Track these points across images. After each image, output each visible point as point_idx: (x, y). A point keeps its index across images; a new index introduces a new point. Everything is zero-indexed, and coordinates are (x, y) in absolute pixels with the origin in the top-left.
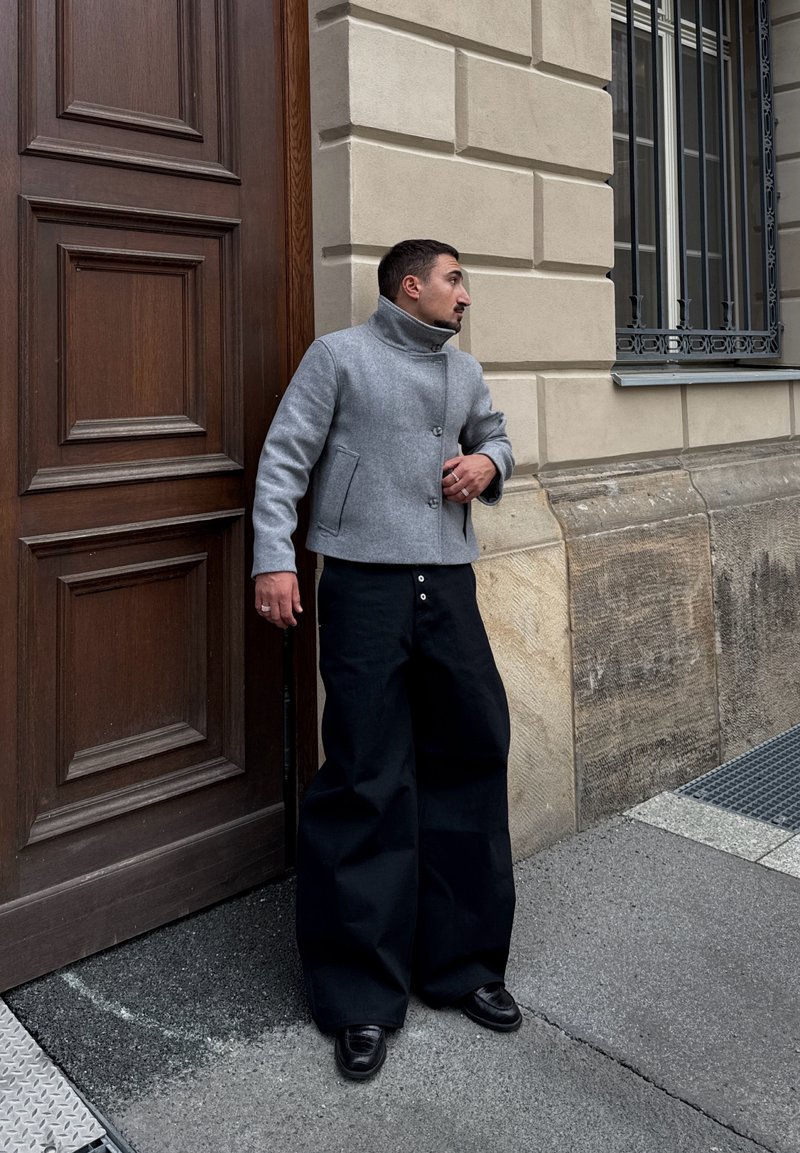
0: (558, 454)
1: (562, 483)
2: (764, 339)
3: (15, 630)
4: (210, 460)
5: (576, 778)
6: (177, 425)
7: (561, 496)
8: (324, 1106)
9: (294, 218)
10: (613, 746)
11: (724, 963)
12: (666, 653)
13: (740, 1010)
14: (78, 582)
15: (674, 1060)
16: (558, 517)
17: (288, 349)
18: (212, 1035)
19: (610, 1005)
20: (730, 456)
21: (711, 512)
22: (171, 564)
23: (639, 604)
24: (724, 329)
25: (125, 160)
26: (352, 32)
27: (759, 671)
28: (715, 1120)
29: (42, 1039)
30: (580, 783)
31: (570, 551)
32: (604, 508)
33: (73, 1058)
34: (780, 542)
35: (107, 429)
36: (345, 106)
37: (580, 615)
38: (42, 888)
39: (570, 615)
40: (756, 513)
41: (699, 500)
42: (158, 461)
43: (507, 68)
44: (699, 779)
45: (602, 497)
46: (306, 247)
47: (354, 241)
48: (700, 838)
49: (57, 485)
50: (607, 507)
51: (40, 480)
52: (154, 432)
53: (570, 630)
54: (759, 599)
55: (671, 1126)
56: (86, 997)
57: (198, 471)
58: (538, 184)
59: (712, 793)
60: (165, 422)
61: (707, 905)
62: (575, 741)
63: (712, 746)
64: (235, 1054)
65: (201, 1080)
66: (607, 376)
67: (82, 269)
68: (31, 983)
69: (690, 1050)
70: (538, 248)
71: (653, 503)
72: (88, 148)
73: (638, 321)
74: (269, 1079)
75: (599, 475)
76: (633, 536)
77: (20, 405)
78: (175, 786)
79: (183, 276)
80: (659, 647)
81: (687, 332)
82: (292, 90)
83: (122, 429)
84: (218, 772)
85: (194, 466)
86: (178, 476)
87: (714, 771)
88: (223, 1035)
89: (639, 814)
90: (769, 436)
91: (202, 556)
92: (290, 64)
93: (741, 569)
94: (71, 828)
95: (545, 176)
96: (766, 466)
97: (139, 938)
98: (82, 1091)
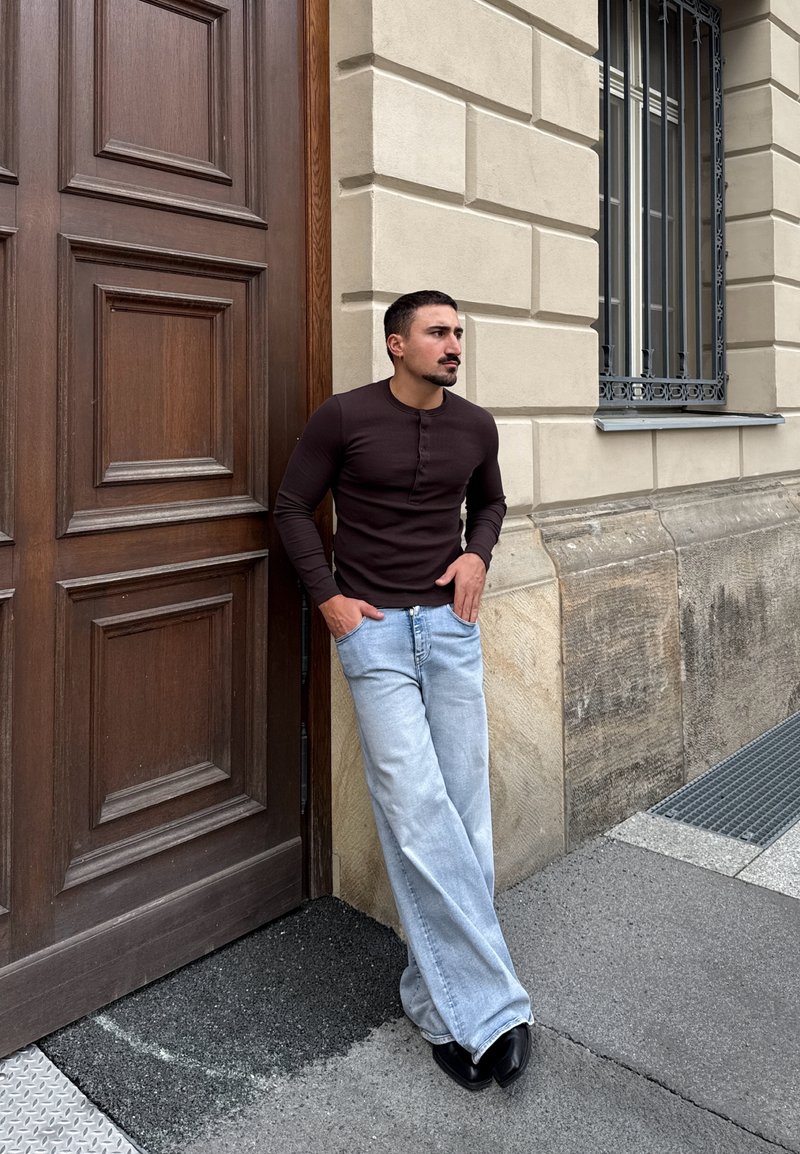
0: (551, 496)
1: (552, 523)
2: (712, 387)
3: (52, 674)
4: (236, 502)
5: (565, 803)
6: (205, 468)
7: (553, 535)
8: (374, 1137)
9: (315, 264)
10: (596, 771)
11: (723, 975)
12: (640, 682)
13: (748, 1020)
14: (112, 625)
15: (695, 1072)
16: (552, 555)
17: (308, 393)
18: (255, 1072)
19: (628, 1020)
20: (691, 496)
21: (678, 549)
22: (200, 605)
23: (619, 637)
24: (680, 377)
25: (160, 202)
26: (376, 82)
27: (716, 696)
28: (744, 1128)
29: (84, 1086)
30: (569, 807)
31: (563, 587)
32: (590, 546)
33: (119, 1104)
34: (734, 576)
35: (140, 472)
36: (368, 155)
37: (571, 648)
38: (76, 932)
39: (561, 648)
40: (715, 549)
41: (668, 538)
42: (188, 502)
43: (510, 124)
44: (667, 799)
45: (587, 536)
46: (326, 291)
47: (375, 288)
48: (679, 855)
49: (93, 528)
50: (592, 545)
51: (77, 523)
52: (184, 474)
53: (562, 662)
54: (716, 629)
55: (705, 1136)
56: (123, 1040)
57: (226, 513)
58: (535, 237)
59: (682, 812)
60: (193, 465)
61: (698, 920)
62: (565, 769)
63: (677, 768)
64: (279, 1090)
65: (251, 1119)
66: (591, 421)
67: (117, 310)
68: (65, 1029)
69: (709, 1061)
70: (535, 298)
71: (631, 541)
72: (124, 187)
73: (610, 369)
74: (317, 1114)
75: (583, 515)
76: (615, 572)
77: (58, 448)
78: (201, 825)
79: (211, 318)
80: (635, 676)
81: (649, 380)
82: (314, 137)
83: (153, 471)
84: (241, 809)
85: (222, 508)
86: (208, 518)
87: (679, 791)
88: (265, 1071)
89: (620, 834)
90: (722, 478)
91: (228, 597)
92: (312, 112)
93: (702, 602)
94: (105, 871)
95: (542, 230)
96: (721, 505)
97: (167, 977)
98: (132, 1137)
